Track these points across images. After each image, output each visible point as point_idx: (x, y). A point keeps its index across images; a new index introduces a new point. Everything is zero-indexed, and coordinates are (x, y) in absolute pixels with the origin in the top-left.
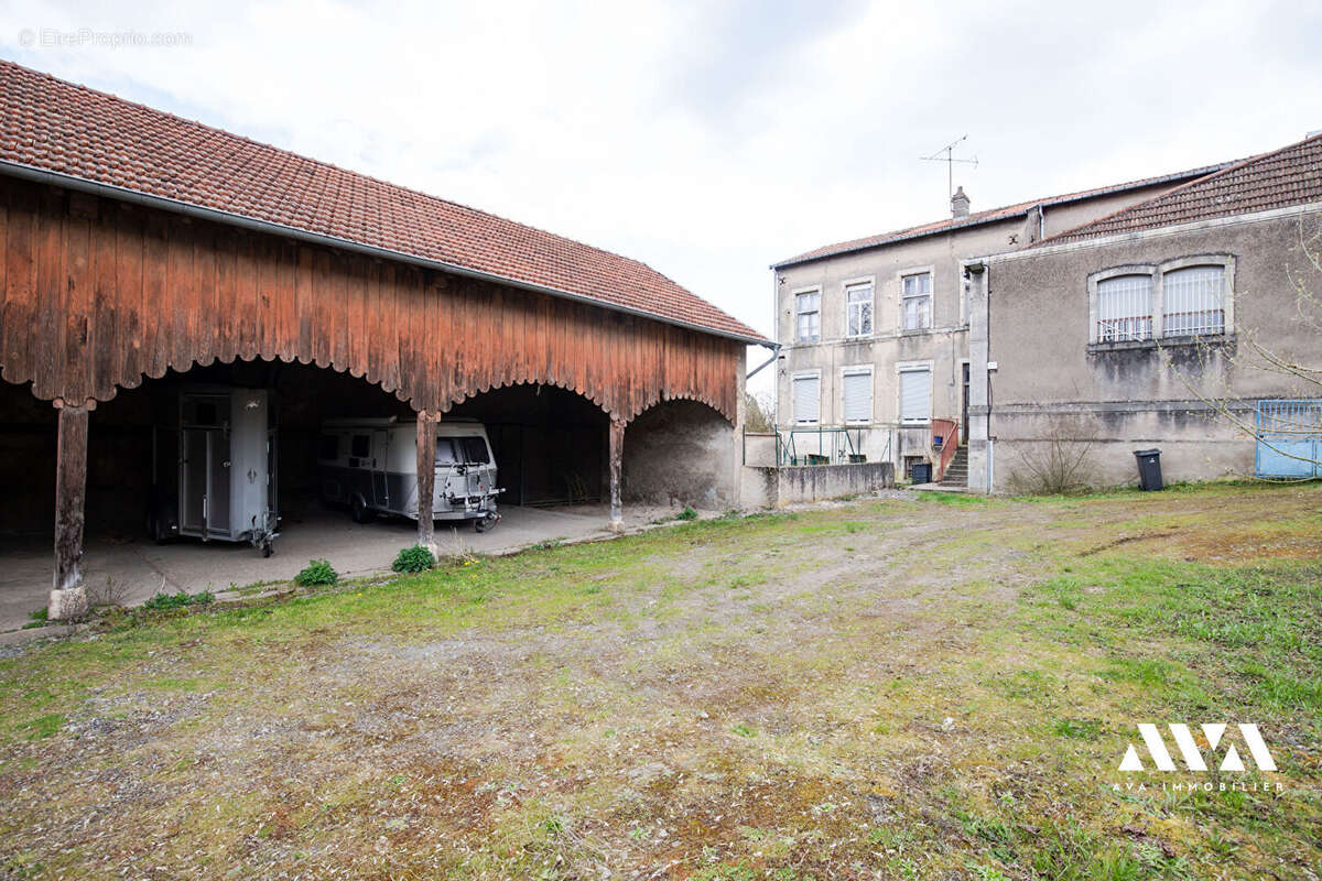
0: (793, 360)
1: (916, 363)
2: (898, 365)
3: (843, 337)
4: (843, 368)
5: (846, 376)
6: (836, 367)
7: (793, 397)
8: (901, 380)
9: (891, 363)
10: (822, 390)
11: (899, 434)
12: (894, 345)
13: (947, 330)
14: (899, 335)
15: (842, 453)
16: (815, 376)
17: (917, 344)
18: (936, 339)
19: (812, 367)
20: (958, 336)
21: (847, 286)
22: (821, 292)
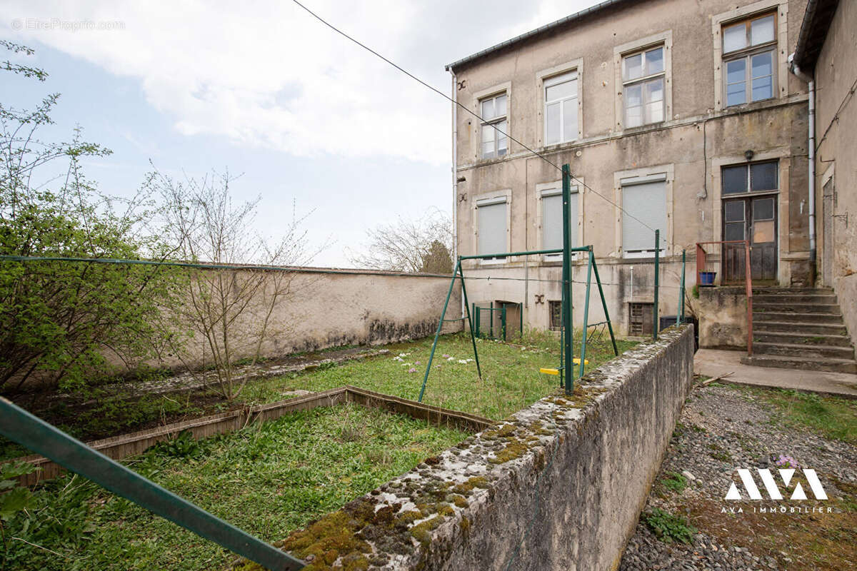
0: (476, 182)
1: (646, 171)
2: (618, 176)
3: (539, 145)
4: (539, 187)
5: (543, 197)
6: (530, 187)
7: (475, 228)
8: (622, 194)
9: (608, 174)
10: (513, 217)
11: (621, 273)
12: (611, 150)
13: (694, 119)
14: (620, 134)
15: (540, 299)
16: (503, 199)
17: (647, 144)
18: (677, 134)
19: (499, 188)
20: (712, 127)
21: (544, 80)
22: (509, 92)
